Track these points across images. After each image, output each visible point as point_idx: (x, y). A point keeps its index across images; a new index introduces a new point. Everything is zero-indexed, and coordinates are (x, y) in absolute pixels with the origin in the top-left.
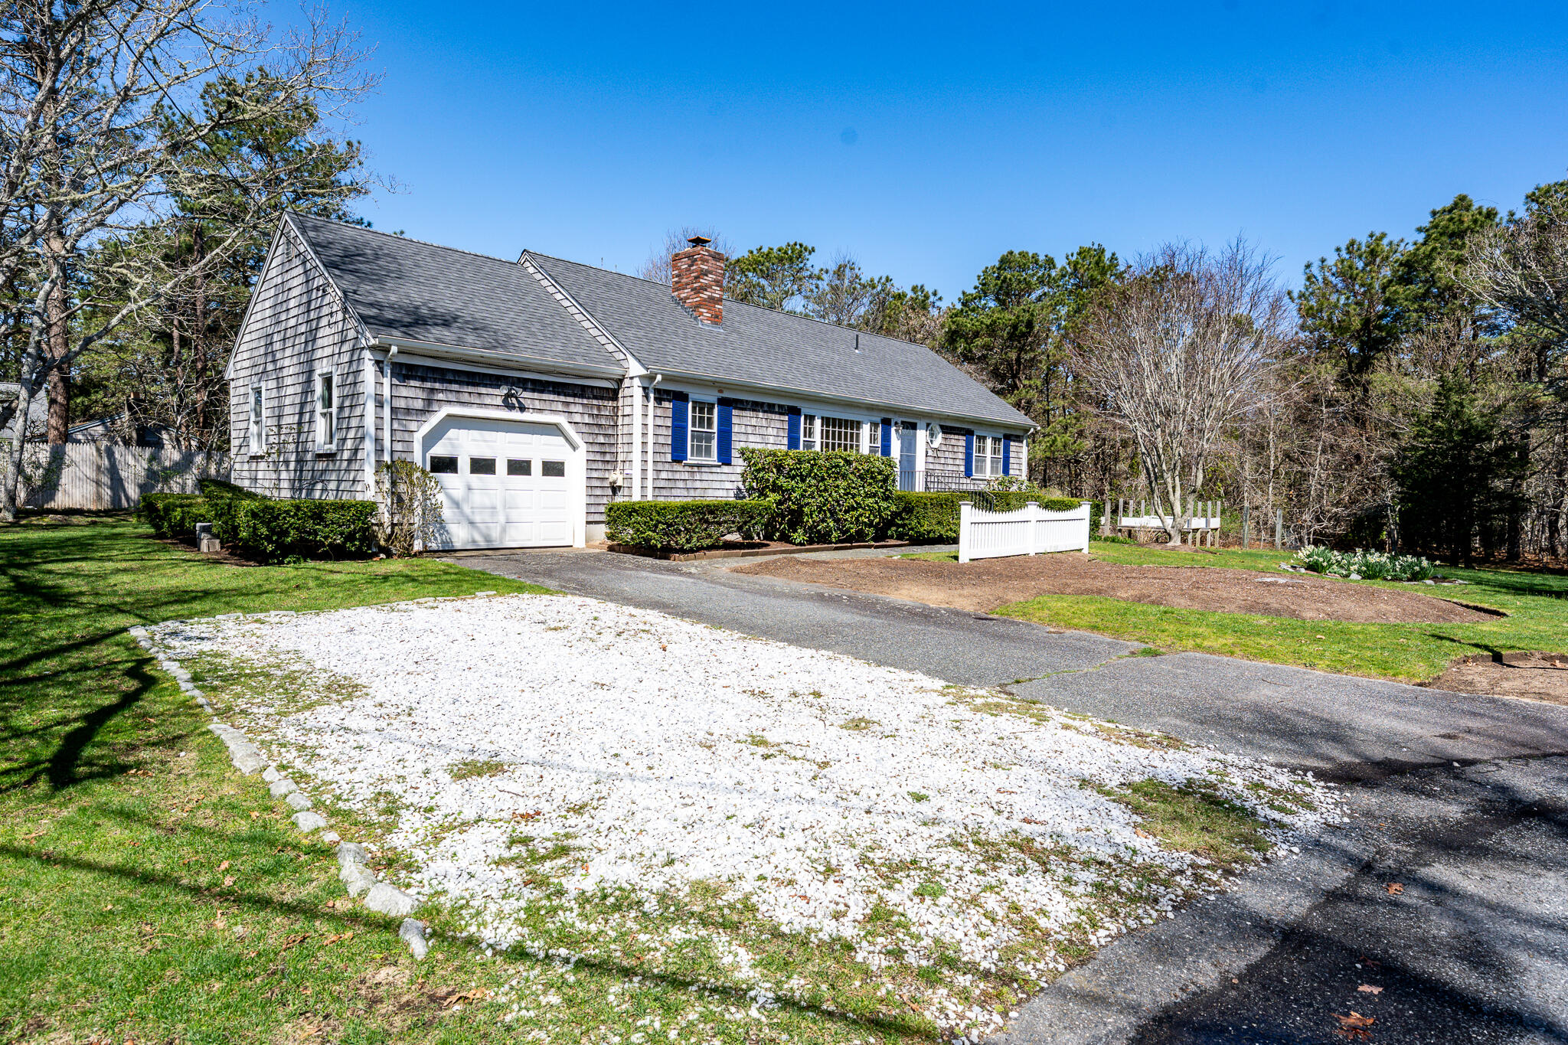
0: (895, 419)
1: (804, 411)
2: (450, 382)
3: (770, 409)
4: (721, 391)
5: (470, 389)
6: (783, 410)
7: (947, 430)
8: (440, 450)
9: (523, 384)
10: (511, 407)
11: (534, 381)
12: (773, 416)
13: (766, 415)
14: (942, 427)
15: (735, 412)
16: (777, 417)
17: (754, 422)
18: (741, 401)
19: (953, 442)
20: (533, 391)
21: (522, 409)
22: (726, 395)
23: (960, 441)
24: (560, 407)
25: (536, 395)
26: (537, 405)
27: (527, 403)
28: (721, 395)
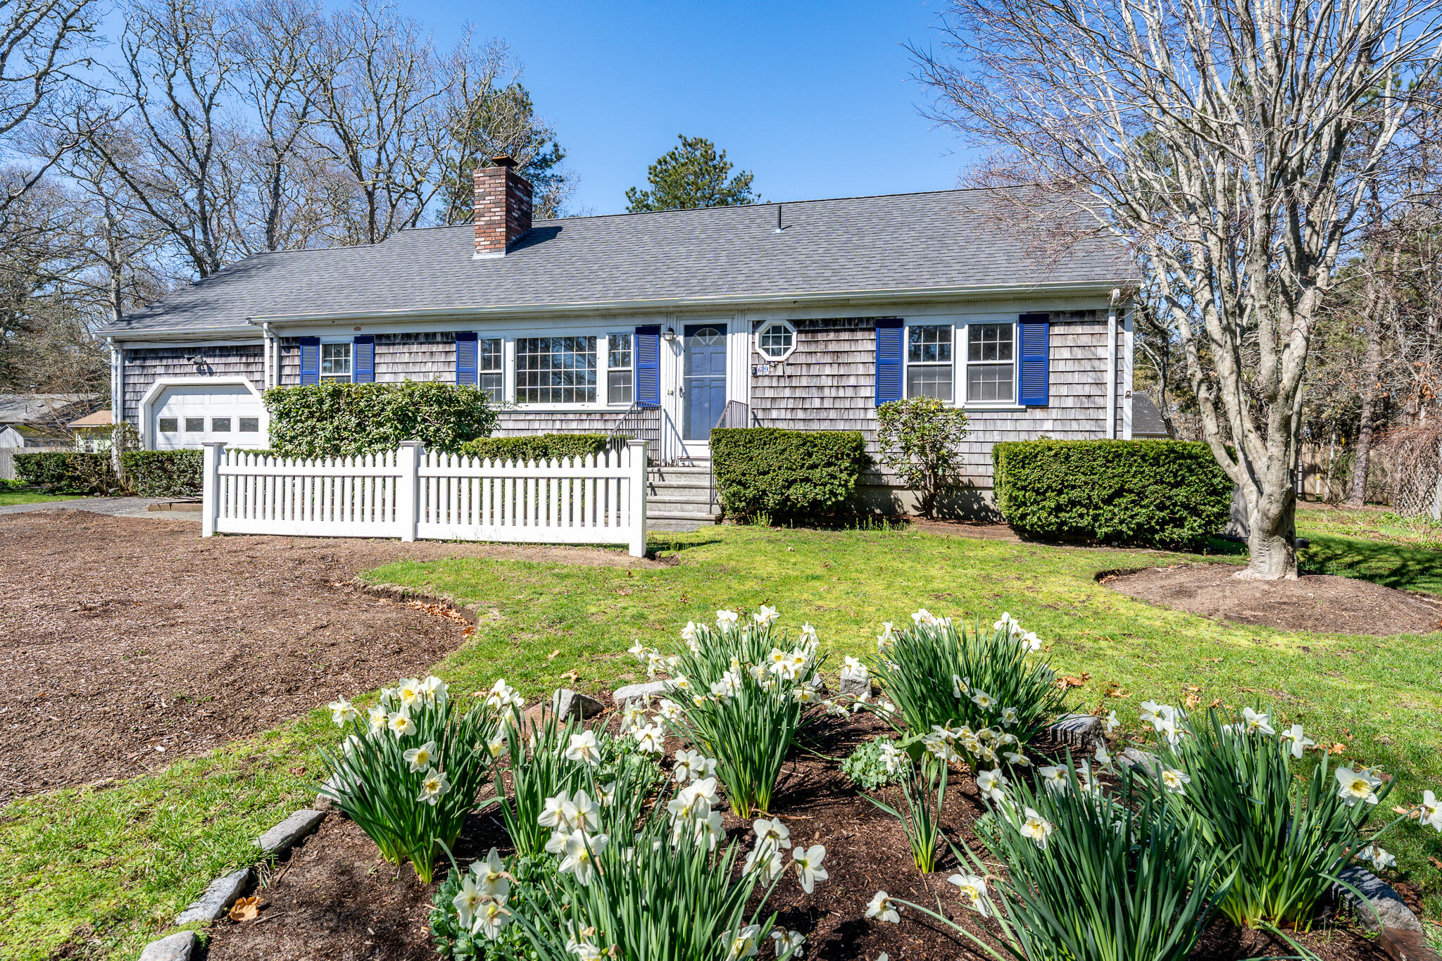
0: (665, 323)
1: (481, 335)
2: (161, 358)
3: (430, 338)
4: (357, 329)
5: (176, 362)
6: (447, 338)
7: (807, 327)
8: (165, 413)
9: (211, 352)
10: (201, 373)
11: (221, 348)
12: (434, 348)
13: (425, 348)
14: (797, 324)
15: (379, 350)
16: (441, 348)
17: (406, 358)
18: (388, 336)
19: (832, 347)
20: (221, 356)
21: (211, 373)
22: (366, 331)
23: (866, 343)
24: (242, 368)
25: (224, 360)
26: (222, 368)
27: (214, 368)
28: (359, 333)
